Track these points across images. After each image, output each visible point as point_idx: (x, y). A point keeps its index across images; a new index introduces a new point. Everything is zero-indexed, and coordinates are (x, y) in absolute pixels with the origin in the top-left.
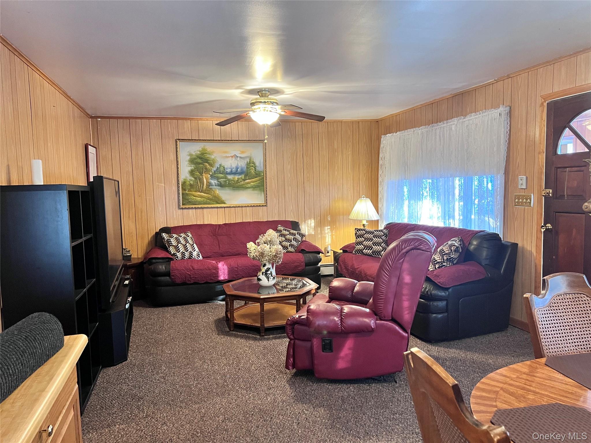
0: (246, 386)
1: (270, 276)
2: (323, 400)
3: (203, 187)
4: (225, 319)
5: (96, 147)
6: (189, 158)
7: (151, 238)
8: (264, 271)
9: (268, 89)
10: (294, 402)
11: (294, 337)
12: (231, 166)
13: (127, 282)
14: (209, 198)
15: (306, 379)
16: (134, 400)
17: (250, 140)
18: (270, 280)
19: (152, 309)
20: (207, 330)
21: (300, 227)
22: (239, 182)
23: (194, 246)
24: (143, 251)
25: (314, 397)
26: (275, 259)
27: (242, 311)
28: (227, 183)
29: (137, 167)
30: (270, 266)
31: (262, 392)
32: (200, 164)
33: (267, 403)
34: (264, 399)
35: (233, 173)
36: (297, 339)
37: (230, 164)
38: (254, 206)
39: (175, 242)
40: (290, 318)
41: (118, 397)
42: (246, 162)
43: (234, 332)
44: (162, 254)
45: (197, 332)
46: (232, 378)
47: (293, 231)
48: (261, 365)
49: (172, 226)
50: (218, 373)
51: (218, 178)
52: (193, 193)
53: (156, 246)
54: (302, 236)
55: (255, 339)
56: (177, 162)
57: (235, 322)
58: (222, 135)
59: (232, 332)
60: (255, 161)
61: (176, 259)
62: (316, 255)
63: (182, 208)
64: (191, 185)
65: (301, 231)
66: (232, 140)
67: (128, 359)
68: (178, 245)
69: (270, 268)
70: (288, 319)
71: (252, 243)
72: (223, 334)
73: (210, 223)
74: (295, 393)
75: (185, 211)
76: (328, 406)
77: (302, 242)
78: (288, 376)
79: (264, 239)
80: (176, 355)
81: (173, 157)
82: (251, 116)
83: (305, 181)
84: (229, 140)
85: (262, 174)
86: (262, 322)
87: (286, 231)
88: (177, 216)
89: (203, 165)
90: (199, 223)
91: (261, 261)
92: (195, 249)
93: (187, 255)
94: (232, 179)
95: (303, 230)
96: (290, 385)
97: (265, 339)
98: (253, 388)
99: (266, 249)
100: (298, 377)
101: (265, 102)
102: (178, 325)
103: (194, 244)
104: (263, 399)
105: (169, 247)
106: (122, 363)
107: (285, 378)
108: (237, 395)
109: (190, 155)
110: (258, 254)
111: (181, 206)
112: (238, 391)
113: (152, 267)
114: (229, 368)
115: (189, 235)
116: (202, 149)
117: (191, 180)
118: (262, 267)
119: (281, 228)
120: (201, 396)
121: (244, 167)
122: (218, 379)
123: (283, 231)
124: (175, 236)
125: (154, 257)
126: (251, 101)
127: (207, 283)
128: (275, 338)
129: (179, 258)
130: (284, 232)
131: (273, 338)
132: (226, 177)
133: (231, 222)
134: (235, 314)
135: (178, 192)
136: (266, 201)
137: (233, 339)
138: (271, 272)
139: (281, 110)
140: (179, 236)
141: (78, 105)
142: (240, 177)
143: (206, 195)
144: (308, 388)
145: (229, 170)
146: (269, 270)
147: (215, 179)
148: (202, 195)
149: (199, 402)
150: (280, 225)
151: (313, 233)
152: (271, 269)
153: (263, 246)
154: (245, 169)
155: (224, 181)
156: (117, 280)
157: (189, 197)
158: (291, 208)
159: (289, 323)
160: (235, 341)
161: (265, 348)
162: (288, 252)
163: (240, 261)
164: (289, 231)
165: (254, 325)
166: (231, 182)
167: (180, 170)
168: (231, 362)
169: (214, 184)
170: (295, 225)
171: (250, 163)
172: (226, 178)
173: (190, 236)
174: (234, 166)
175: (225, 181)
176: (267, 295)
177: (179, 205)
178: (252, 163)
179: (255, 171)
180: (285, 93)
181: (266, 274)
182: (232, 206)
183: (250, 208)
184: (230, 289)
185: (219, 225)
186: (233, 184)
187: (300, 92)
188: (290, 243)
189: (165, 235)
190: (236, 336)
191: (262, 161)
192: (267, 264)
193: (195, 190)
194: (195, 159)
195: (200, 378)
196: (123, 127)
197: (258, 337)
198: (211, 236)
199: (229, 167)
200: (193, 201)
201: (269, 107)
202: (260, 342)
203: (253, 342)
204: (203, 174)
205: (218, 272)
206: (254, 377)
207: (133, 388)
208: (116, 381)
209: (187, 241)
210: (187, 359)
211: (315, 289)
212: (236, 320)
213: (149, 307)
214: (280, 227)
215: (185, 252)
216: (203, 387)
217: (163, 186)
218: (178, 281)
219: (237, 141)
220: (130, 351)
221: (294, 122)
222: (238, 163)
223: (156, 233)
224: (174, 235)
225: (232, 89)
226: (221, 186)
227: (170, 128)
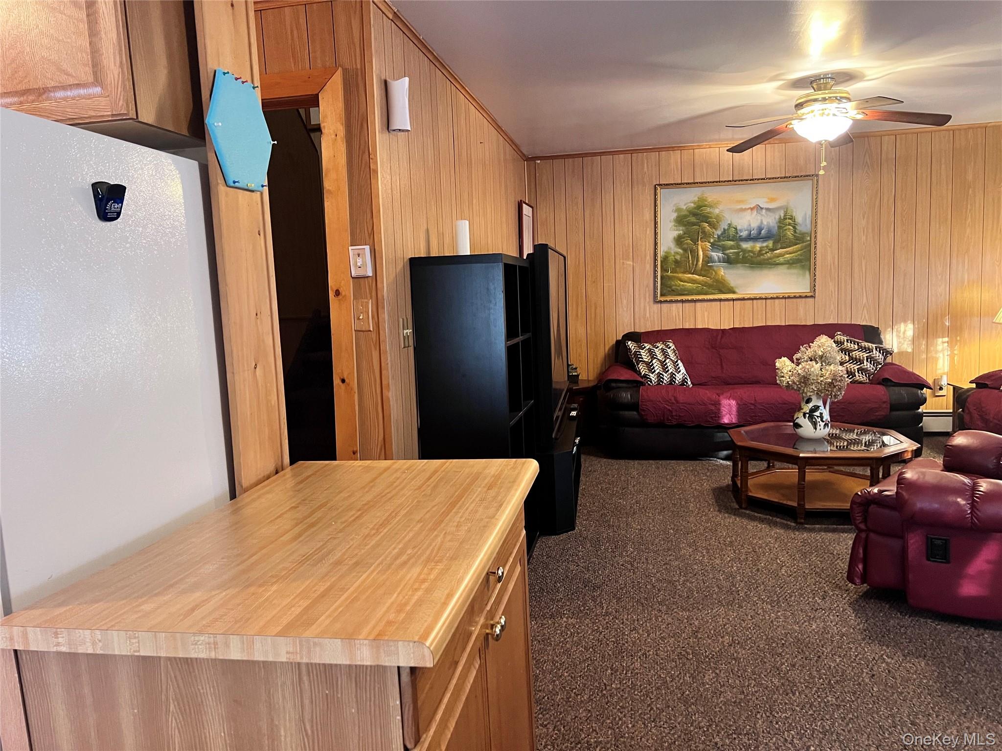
0: (771, 598)
1: (819, 419)
2: (924, 646)
3: (696, 264)
4: (731, 489)
5: (532, 205)
6: (675, 215)
7: (609, 350)
8: (808, 412)
9: (832, 74)
10: (864, 639)
11: (866, 525)
12: (750, 225)
13: (574, 413)
14: (705, 284)
15: (887, 606)
16: (587, 588)
17: (787, 177)
18: (818, 427)
19: (610, 460)
20: (699, 501)
21: (882, 337)
22: (763, 255)
23: (678, 365)
24: (596, 370)
25: (906, 638)
26: (830, 389)
27: (762, 479)
28: (741, 257)
29: (592, 236)
30: (820, 403)
31: (800, 612)
32: (694, 224)
33: (810, 632)
34: (805, 624)
35: (752, 239)
36: (875, 532)
37: (746, 222)
38: (789, 297)
39: (648, 357)
40: (861, 492)
41: (563, 579)
42: (777, 217)
43: (748, 512)
44: (625, 375)
45: (683, 503)
46: (746, 582)
47: (866, 344)
48: (798, 570)
49: (643, 331)
50: (720, 570)
51: (724, 249)
52: (680, 275)
53: (616, 361)
54: (887, 353)
55: (787, 527)
56: (656, 223)
57: (750, 494)
58: (736, 173)
59: (743, 511)
60: (794, 214)
61: (649, 384)
62: (914, 390)
63: (661, 302)
64: (676, 262)
65: (884, 344)
66: (753, 180)
67: (576, 528)
68: (652, 361)
69: (819, 407)
70: (857, 494)
71: (785, 359)
72: (727, 512)
73: (706, 327)
74: (866, 625)
75: (664, 306)
76: (934, 658)
77: (886, 365)
78: (851, 595)
79: (809, 353)
80: (649, 533)
81: (648, 215)
82: (795, 129)
83: (897, 249)
84: (747, 180)
85: (809, 238)
86: (801, 498)
87: (851, 343)
88: (652, 314)
89: (698, 227)
90: (687, 326)
91: (802, 393)
92: (681, 369)
93: (666, 377)
94: (750, 249)
95: (887, 342)
96: (854, 610)
97: (805, 529)
98: (783, 603)
99: (812, 370)
100: (872, 601)
101: (824, 99)
102: (652, 490)
103: (679, 361)
104: (803, 624)
105: (638, 365)
106: (567, 532)
107: (846, 597)
108: (754, 610)
109: (678, 210)
110: (796, 379)
111: (659, 298)
112: (757, 603)
113: (611, 394)
114: (739, 565)
115: (671, 345)
116: (698, 198)
117: (677, 253)
118: (803, 404)
119: (842, 337)
120: (692, 599)
121: (774, 227)
122: (720, 580)
123: (845, 343)
124: (648, 346)
125: (614, 378)
126: (797, 101)
127: (699, 426)
128: (826, 531)
129: (653, 382)
130: (848, 345)
131: (820, 530)
132: (740, 245)
133: (744, 324)
134: (751, 482)
135: (655, 273)
136: (813, 287)
137: (745, 522)
138: (821, 414)
139: (856, 112)
140: (654, 346)
141: (512, 141)
142: (765, 245)
143: (701, 278)
144: (892, 621)
145: (744, 234)
146: (816, 409)
147: (718, 250)
148: (695, 278)
149: (689, 609)
150: (839, 333)
151: (910, 350)
152: (822, 408)
153: (806, 365)
154: (775, 230)
155: (734, 253)
156: (560, 409)
157: (673, 283)
158: (865, 300)
159: (859, 500)
160: (751, 525)
161: (804, 542)
162: (854, 383)
163: (761, 394)
164: (858, 345)
165: (785, 502)
166: (747, 255)
167: (659, 238)
168: (744, 557)
169: (716, 258)
170: (871, 334)
171: (785, 219)
172: (738, 247)
173: (672, 348)
174: (755, 225)
175: (737, 253)
176: (811, 452)
177: (655, 296)
178: (789, 219)
179: (795, 232)
180: (865, 79)
181: (811, 417)
182: (749, 296)
183: (781, 300)
184: (743, 437)
185: (724, 331)
186: (752, 257)
187: (899, 71)
188: (859, 367)
189: (631, 345)
190: (752, 518)
191: (809, 213)
192: (814, 398)
193: (682, 270)
194: (685, 216)
195: (691, 573)
196: (573, 171)
197: (793, 524)
198: (708, 349)
199: (745, 227)
200: (679, 288)
201: (832, 107)
202: (797, 533)
203: (782, 531)
204: (698, 241)
205: (719, 410)
206: (786, 586)
207: (584, 570)
208: (560, 556)
209: (666, 356)
210: (668, 542)
211: (912, 451)
212: (751, 492)
213: (605, 458)
214: (839, 337)
215: (664, 374)
216: (696, 587)
217: (630, 265)
218: (651, 419)
219: (762, 179)
220: (579, 517)
221: (880, 136)
222: (762, 220)
223: (618, 342)
224: (646, 345)
225: (760, 83)
226: (729, 261)
227: (646, 167)
